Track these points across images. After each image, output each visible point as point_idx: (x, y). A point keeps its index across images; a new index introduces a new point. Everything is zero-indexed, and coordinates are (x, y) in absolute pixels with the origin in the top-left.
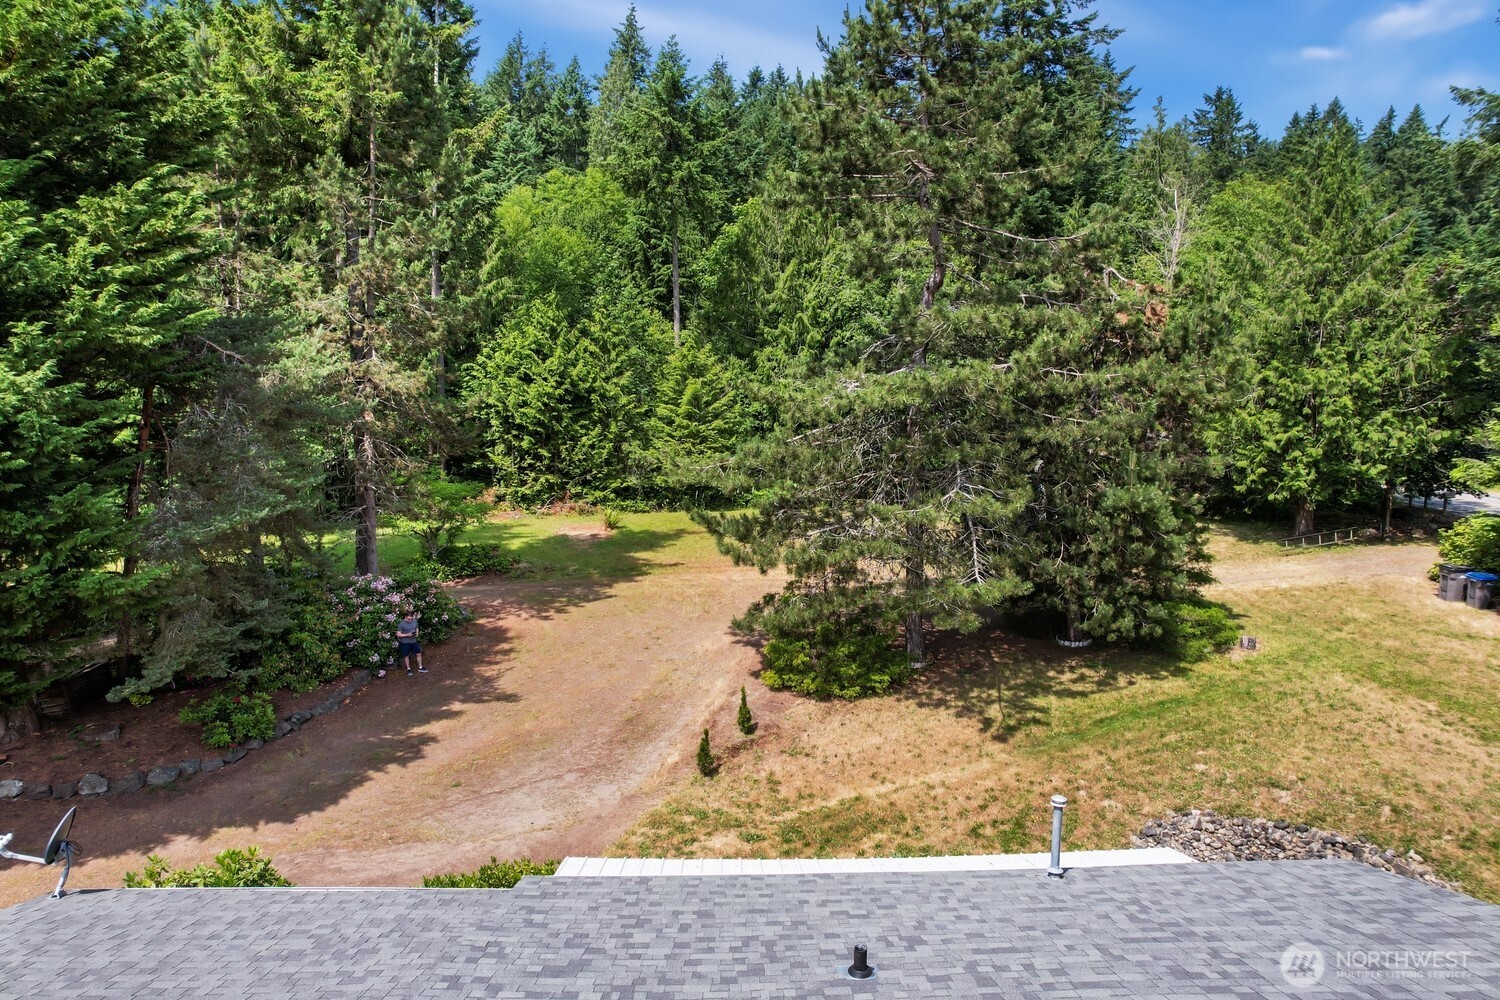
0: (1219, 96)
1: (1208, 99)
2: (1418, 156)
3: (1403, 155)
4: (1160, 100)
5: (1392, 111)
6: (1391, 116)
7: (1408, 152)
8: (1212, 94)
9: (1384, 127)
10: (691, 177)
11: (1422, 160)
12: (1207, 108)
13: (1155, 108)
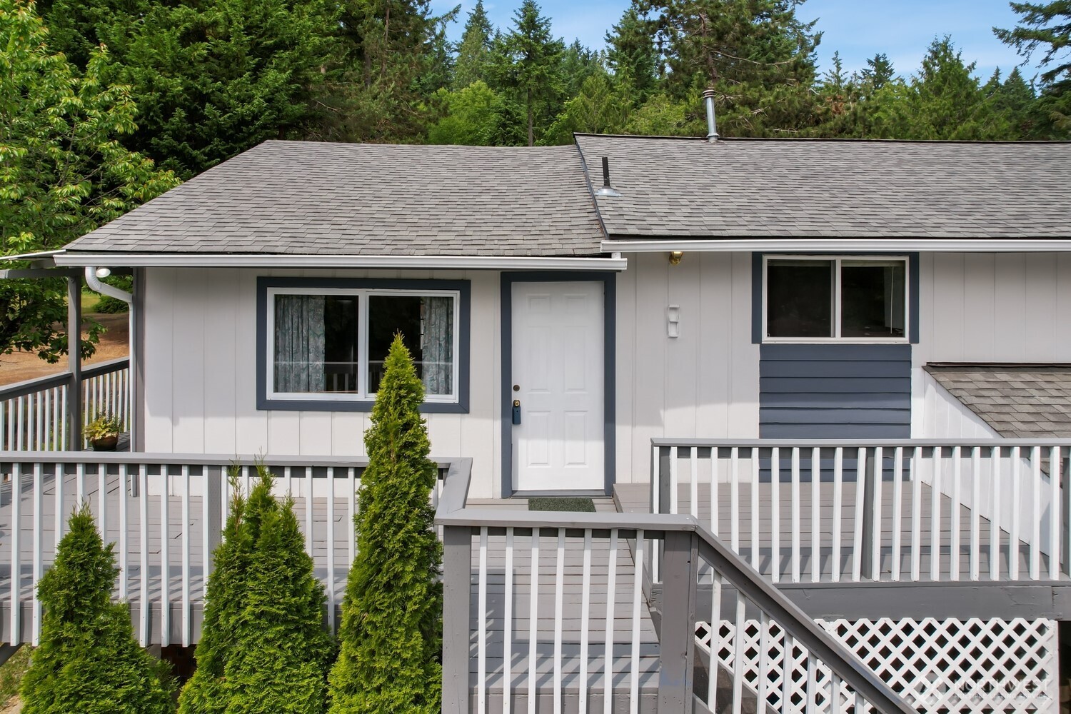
0: (877, 59)
1: (870, 62)
2: (1019, 99)
3: (1008, 98)
4: (837, 53)
5: (998, 70)
6: (998, 73)
7: (1011, 97)
8: (873, 59)
9: (995, 80)
10: (543, 75)
11: (1022, 102)
12: (870, 68)
13: (834, 59)
